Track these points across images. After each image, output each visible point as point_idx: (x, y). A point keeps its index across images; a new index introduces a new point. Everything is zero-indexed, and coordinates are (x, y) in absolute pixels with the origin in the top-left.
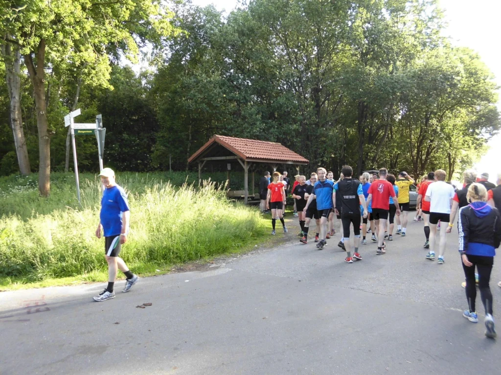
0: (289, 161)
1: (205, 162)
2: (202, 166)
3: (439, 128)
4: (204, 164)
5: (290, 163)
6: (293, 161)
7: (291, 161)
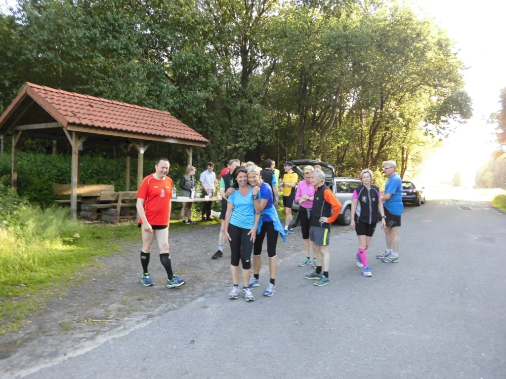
0: (168, 137)
1: (20, 133)
2: (17, 140)
3: (398, 113)
4: (18, 136)
5: (172, 141)
6: (176, 138)
7: (172, 138)
